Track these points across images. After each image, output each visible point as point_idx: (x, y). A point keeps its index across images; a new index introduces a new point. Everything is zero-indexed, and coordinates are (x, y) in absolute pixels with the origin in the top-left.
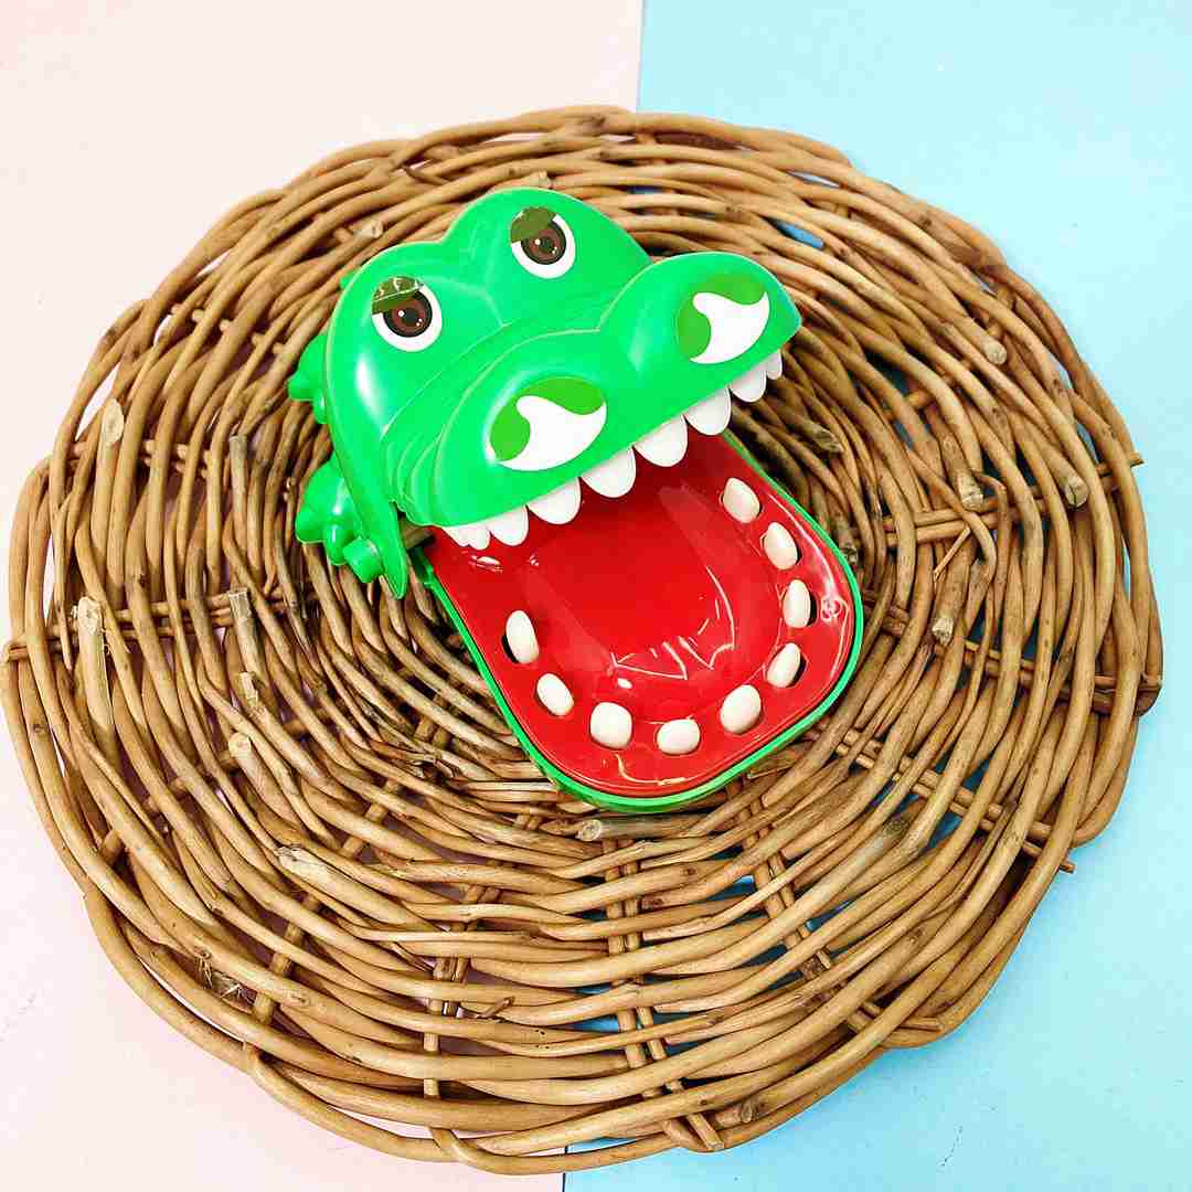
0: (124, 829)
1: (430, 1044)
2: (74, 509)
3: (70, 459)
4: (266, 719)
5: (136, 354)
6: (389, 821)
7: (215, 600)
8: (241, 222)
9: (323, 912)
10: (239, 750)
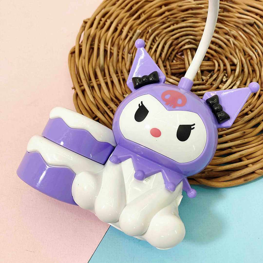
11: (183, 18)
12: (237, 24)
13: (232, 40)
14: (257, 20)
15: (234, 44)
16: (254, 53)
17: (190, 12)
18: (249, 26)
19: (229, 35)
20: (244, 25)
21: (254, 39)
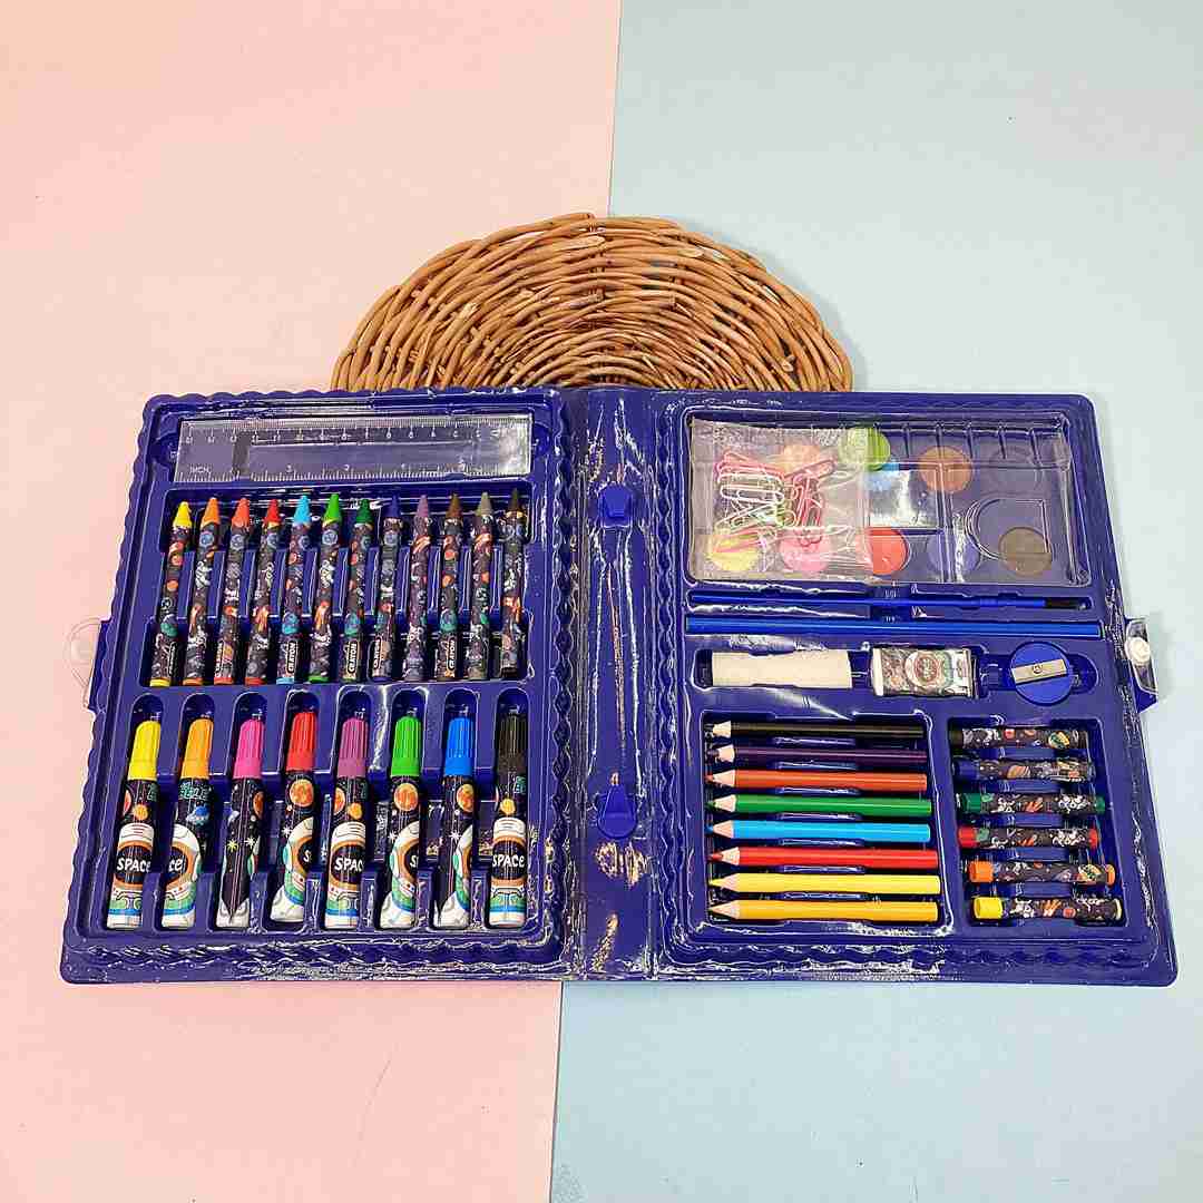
0: (498, 251)
1: (387, 348)
2: (651, 238)
3: (678, 238)
4: (537, 305)
5: (733, 267)
6: (481, 347)
7: (600, 291)
8: (805, 313)
9: (448, 317)
10: (524, 293)
11: (527, 342)
12: (643, 317)
13: (645, 357)
14: (679, 291)
15: (654, 363)
16: (700, 369)
17: (535, 321)
18: (669, 313)
19: (636, 349)
20: (658, 314)
21: (689, 339)
